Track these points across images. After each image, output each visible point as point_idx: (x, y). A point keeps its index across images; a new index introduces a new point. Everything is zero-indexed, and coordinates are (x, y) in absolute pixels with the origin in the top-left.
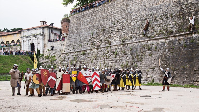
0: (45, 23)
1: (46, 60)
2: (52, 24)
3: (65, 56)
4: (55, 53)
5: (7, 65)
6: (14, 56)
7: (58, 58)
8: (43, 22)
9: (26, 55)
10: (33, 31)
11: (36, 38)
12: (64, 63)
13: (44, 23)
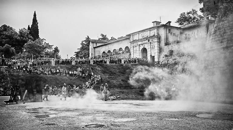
0: (158, 23)
2: (170, 22)
4: (175, 59)
5: (115, 76)
6: (122, 65)
7: (180, 65)
8: (155, 23)
9: (137, 63)
10: (144, 33)
11: (149, 41)
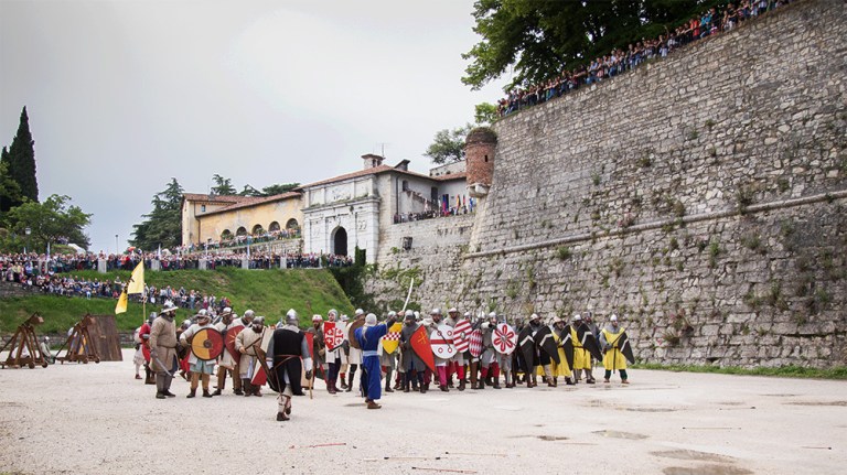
0: (377, 160)
1: (387, 286)
2: (406, 163)
3: (483, 265)
4: (417, 260)
6: (282, 273)
7: (427, 276)
8: (370, 159)
9: (321, 267)
10: (341, 187)
11: (352, 209)
12: (481, 290)
13: (374, 161)
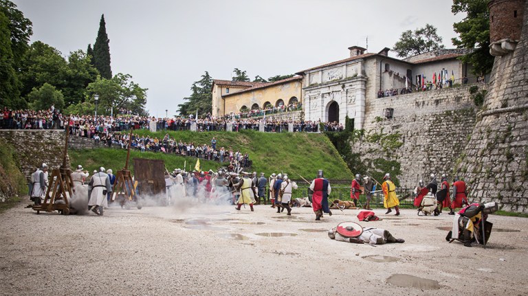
0: (360, 50)
1: (372, 147)
2: (386, 50)
4: (397, 127)
5: (277, 157)
6: (290, 135)
7: (406, 140)
8: (355, 50)
9: (319, 132)
10: (335, 69)
11: (343, 87)
13: (358, 52)
